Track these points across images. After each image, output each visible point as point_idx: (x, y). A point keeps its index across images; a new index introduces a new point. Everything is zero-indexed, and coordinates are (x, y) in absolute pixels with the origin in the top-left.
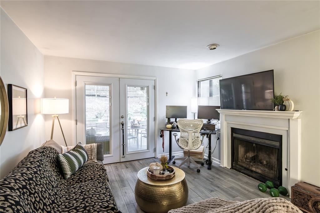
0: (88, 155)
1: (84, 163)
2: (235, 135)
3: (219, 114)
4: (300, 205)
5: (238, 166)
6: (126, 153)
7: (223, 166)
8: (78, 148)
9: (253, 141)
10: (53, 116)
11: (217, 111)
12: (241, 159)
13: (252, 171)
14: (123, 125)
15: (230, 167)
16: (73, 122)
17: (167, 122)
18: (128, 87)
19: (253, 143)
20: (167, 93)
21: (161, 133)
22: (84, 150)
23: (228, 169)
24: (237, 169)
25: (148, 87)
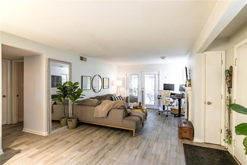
6: (144, 104)
8: (120, 97)
14: (143, 92)
16: (125, 89)
18: (146, 75)
20: (166, 77)
25: (155, 75)
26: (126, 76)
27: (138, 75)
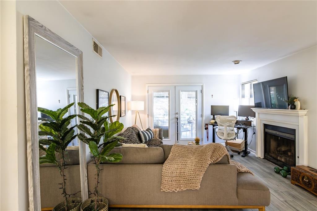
0: (154, 135)
1: (151, 138)
2: (267, 130)
3: (255, 113)
4: (295, 180)
5: (269, 156)
6: (179, 139)
7: (257, 156)
8: (148, 130)
9: (278, 135)
10: (136, 111)
11: (252, 109)
12: (273, 151)
13: (278, 160)
14: (177, 119)
15: (263, 158)
16: (147, 116)
17: (212, 118)
18: (181, 92)
19: (278, 137)
20: (212, 96)
21: (205, 127)
22: (152, 131)
23: (261, 158)
24: (268, 158)
25: (196, 92)
26: (148, 92)
27: (169, 91)
